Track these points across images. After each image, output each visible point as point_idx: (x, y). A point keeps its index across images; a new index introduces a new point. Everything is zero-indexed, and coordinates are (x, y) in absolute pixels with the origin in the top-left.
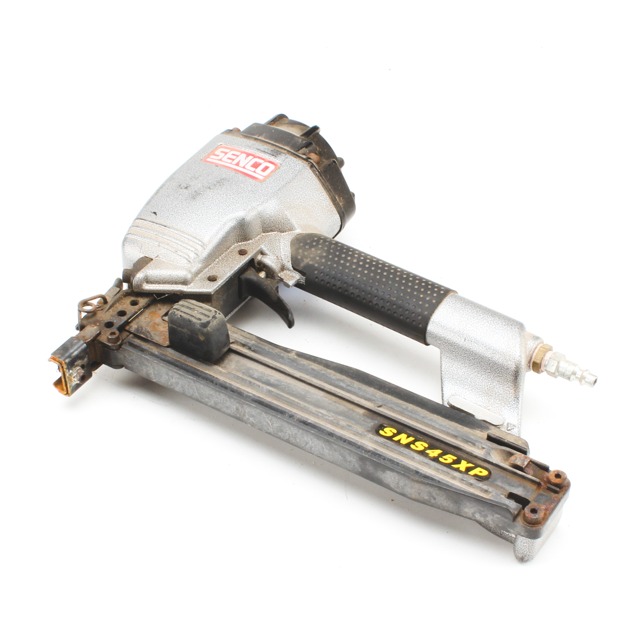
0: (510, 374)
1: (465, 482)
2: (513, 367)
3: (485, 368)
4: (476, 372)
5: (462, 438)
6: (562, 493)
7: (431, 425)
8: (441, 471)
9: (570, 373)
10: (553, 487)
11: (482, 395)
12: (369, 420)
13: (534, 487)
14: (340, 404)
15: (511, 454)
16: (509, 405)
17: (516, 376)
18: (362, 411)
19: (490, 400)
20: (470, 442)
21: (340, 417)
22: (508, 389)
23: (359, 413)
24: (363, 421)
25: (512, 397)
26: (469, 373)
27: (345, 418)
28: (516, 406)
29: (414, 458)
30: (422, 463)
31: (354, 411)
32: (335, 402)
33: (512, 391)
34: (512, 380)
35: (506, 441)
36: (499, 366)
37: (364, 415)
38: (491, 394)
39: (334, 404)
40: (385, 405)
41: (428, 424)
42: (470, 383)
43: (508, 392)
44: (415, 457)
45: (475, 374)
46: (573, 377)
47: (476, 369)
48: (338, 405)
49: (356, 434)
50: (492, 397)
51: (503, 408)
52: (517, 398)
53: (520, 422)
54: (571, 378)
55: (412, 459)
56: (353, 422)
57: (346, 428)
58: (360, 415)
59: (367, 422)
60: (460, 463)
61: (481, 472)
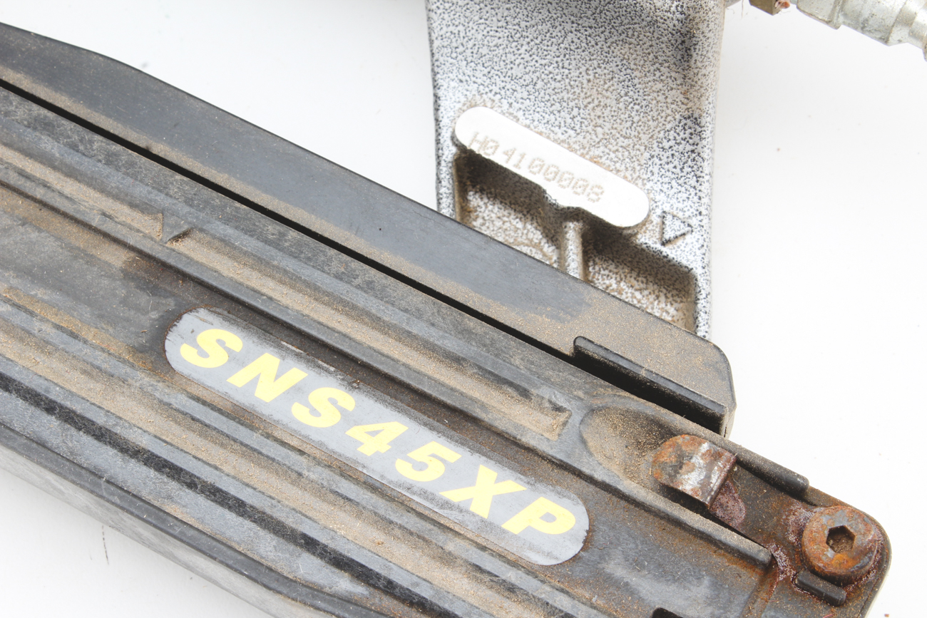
0: (665, 39)
1: (487, 578)
2: (674, 19)
3: (575, 11)
4: (543, 21)
5: (480, 368)
6: (858, 602)
7: (368, 314)
8: (398, 532)
9: (892, 21)
10: (821, 585)
11: (572, 104)
12: (144, 299)
13: (750, 578)
14: (40, 230)
15: (668, 433)
16: (666, 145)
17: (688, 49)
18: (117, 258)
19: (600, 122)
20: (511, 384)
21: (40, 293)
22: (659, 86)
23: (109, 265)
24: (124, 302)
25: (678, 117)
26: (523, 24)
27: (56, 297)
28: (689, 148)
29: (300, 475)
30: (331, 497)
31: (91, 260)
32: (24, 222)
33: (676, 94)
34: (672, 60)
35: (643, 373)
36: (622, 11)
37: (127, 275)
38: (604, 101)
39: (21, 229)
40: (201, 230)
41: (354, 307)
42: (527, 57)
43: (661, 98)
44: (305, 473)
45: (545, 27)
46: (898, 33)
47: (544, 11)
48: (34, 235)
49: (93, 371)
50: (607, 112)
51: (647, 155)
52: (693, 123)
53: (709, 207)
54: (895, 35)
55: (294, 476)
56: (86, 312)
57: (57, 349)
58: (111, 277)
59: (138, 309)
60: (473, 483)
61: (549, 518)
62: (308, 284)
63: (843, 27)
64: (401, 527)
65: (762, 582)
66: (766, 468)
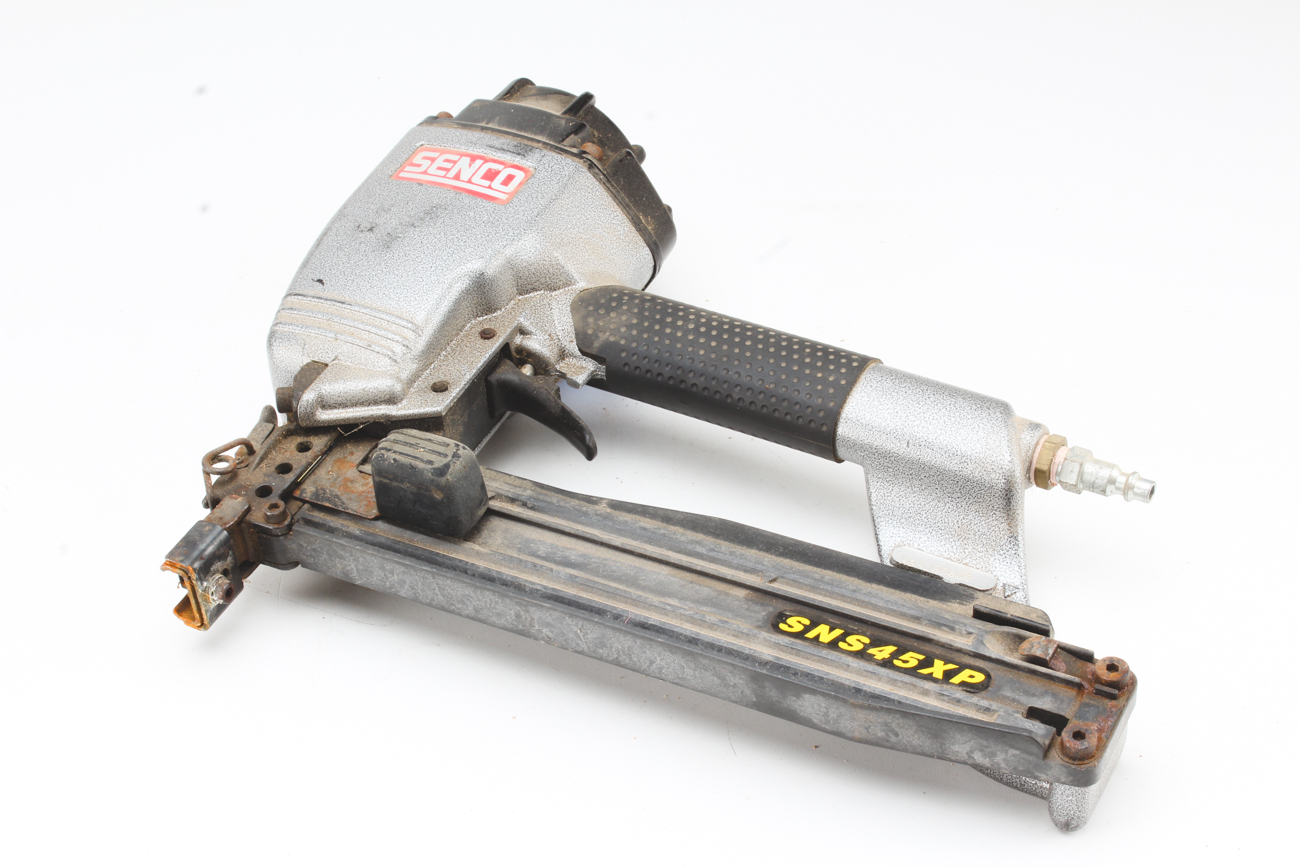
0: (997, 495)
1: (946, 698)
2: (1001, 483)
3: (950, 490)
5: (929, 621)
6: (1125, 697)
7: (871, 604)
8: (900, 684)
9: (1105, 481)
10: (1106, 689)
11: (951, 540)
12: (757, 608)
13: (1072, 693)
14: (700, 585)
15: (1022, 639)
16: (1002, 552)
17: (1009, 499)
18: (742, 593)
19: (966, 546)
20: (945, 625)
21: (705, 609)
22: (996, 522)
23: (738, 596)
24: (747, 609)
25: (1006, 537)
27: (713, 609)
28: (1014, 552)
29: (848, 666)
30: (865, 673)
31: (727, 594)
32: (691, 583)
33: (1004, 526)
34: (1001, 506)
35: (1009, 616)
36: (975, 484)
37: (747, 599)
38: (967, 536)
39: (691, 585)
40: (782, 577)
41: (864, 602)
42: (926, 520)
43: (997, 529)
44: (851, 664)
45: (933, 503)
46: (1110, 488)
47: (934, 494)
48: (697, 587)
49: (738, 634)
50: (969, 541)
51: (992, 559)
52: (1014, 537)
53: (1026, 581)
54: (1108, 491)
55: (845, 667)
56: (730, 615)
57: (719, 627)
58: (739, 600)
59: (755, 612)
60: (932, 666)
61: (971, 677)
62: (838, 594)
63: (1084, 492)
64: (901, 682)
65: (1078, 694)
66: (1072, 648)
